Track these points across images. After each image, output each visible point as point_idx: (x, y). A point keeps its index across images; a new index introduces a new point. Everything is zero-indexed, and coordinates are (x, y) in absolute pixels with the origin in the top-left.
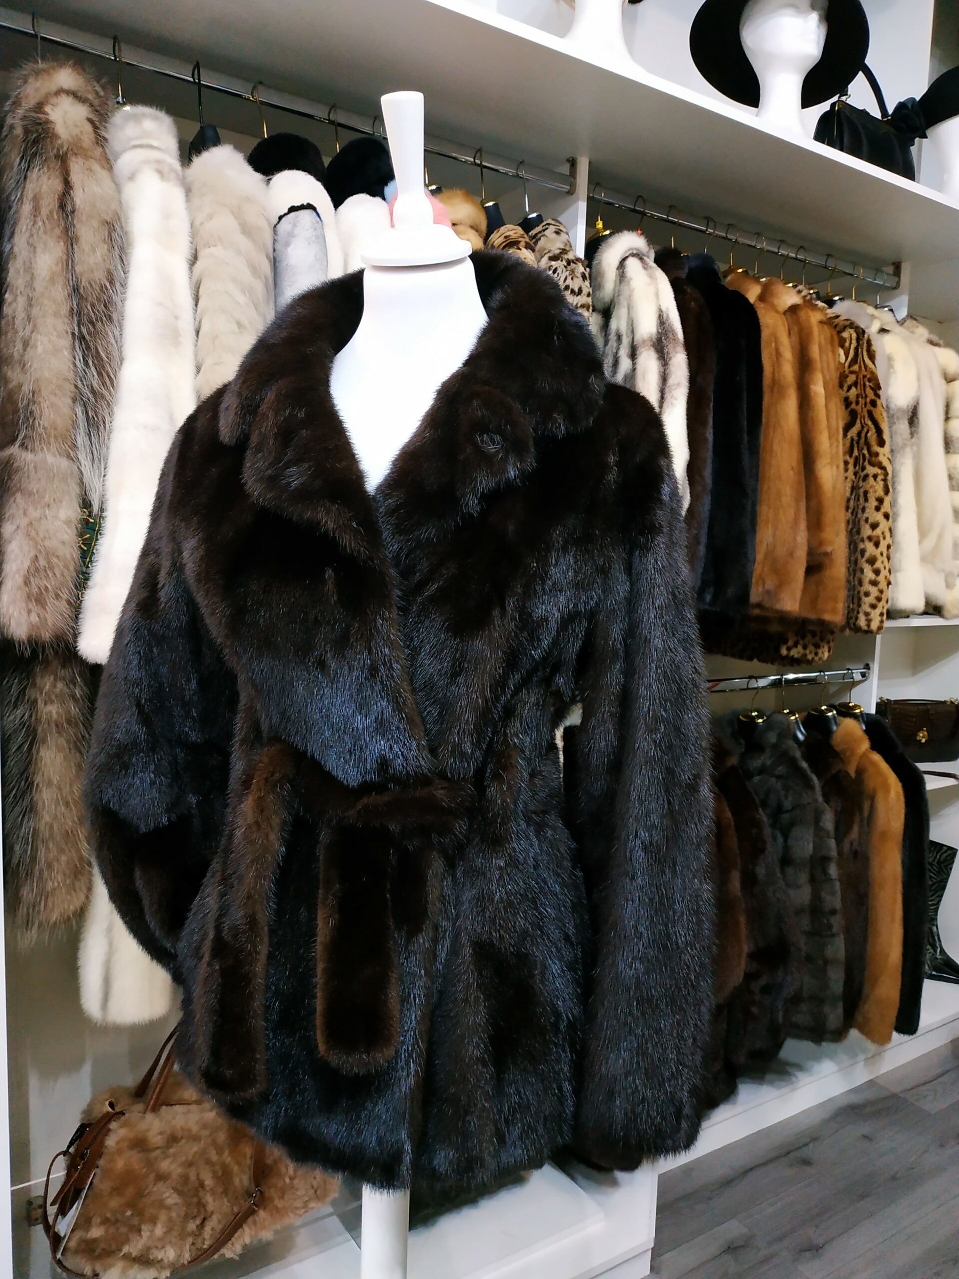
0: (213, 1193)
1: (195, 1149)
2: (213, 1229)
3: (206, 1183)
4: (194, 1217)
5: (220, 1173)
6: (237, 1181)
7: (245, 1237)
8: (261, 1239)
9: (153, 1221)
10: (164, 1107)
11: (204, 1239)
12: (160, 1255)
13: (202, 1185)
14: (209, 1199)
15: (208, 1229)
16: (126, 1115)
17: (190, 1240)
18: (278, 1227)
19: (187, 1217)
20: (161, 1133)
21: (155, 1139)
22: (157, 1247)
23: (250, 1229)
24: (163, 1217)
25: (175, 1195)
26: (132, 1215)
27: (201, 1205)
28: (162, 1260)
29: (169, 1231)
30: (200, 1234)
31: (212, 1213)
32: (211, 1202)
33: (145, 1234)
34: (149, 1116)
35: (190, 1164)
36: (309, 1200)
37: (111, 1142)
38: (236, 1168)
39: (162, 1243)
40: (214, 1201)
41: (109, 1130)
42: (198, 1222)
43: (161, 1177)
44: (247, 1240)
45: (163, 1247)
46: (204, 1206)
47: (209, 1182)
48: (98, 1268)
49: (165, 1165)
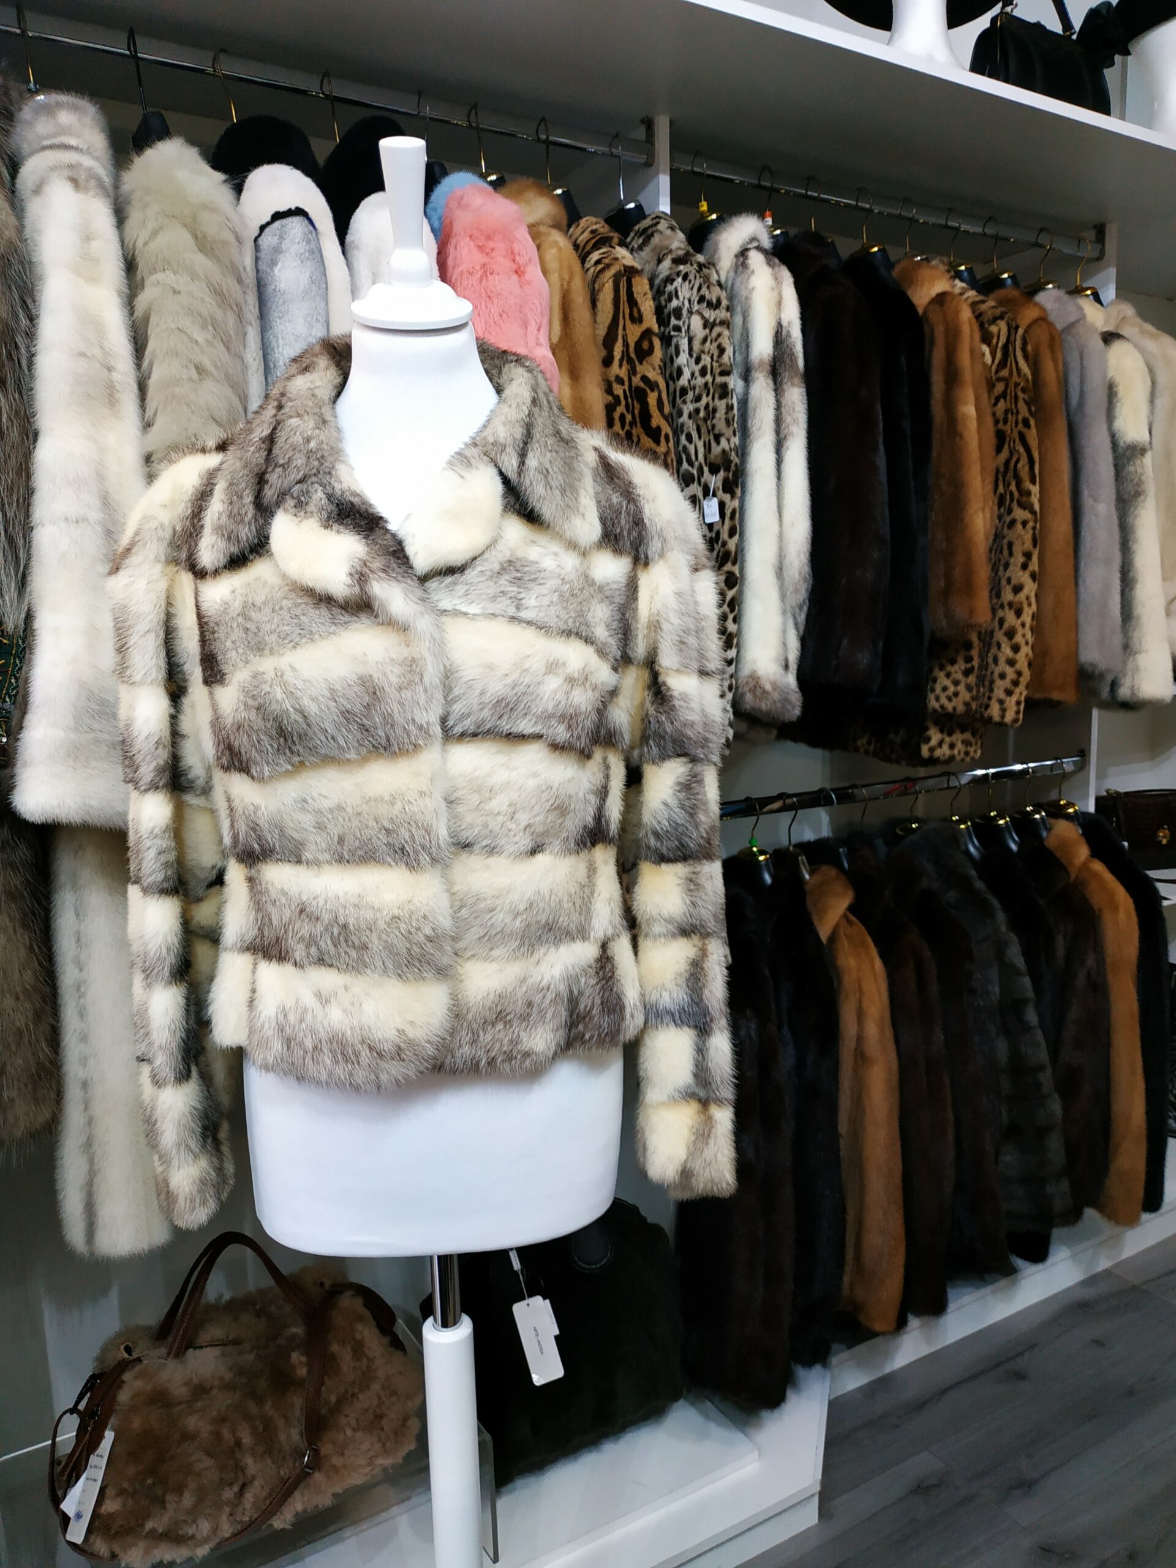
0: (253, 1455)
1: (229, 1402)
2: (255, 1496)
3: (244, 1441)
4: (231, 1484)
5: (261, 1428)
6: (282, 1437)
7: (298, 1504)
8: (317, 1506)
9: (179, 1490)
10: (191, 1350)
11: (245, 1509)
12: (191, 1531)
13: (238, 1443)
14: (249, 1461)
15: (249, 1496)
16: (145, 1362)
17: (227, 1509)
18: (339, 1490)
19: (223, 1483)
20: (186, 1384)
21: (179, 1391)
22: (185, 1521)
23: (303, 1495)
24: (192, 1485)
25: (205, 1457)
26: (154, 1484)
27: (240, 1468)
28: (193, 1537)
29: (201, 1500)
30: (240, 1503)
31: (254, 1478)
32: (250, 1464)
33: (171, 1506)
34: (171, 1364)
35: (223, 1420)
36: (376, 1456)
37: (124, 1396)
38: (280, 1422)
39: (194, 1514)
40: (255, 1462)
41: (124, 1382)
42: (236, 1489)
43: (188, 1437)
44: (299, 1507)
45: (194, 1521)
46: (243, 1469)
47: (247, 1439)
48: (117, 1549)
49: (192, 1422)
